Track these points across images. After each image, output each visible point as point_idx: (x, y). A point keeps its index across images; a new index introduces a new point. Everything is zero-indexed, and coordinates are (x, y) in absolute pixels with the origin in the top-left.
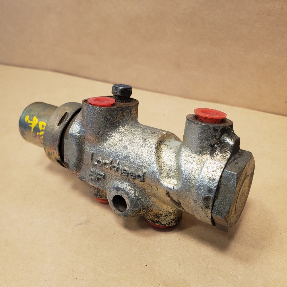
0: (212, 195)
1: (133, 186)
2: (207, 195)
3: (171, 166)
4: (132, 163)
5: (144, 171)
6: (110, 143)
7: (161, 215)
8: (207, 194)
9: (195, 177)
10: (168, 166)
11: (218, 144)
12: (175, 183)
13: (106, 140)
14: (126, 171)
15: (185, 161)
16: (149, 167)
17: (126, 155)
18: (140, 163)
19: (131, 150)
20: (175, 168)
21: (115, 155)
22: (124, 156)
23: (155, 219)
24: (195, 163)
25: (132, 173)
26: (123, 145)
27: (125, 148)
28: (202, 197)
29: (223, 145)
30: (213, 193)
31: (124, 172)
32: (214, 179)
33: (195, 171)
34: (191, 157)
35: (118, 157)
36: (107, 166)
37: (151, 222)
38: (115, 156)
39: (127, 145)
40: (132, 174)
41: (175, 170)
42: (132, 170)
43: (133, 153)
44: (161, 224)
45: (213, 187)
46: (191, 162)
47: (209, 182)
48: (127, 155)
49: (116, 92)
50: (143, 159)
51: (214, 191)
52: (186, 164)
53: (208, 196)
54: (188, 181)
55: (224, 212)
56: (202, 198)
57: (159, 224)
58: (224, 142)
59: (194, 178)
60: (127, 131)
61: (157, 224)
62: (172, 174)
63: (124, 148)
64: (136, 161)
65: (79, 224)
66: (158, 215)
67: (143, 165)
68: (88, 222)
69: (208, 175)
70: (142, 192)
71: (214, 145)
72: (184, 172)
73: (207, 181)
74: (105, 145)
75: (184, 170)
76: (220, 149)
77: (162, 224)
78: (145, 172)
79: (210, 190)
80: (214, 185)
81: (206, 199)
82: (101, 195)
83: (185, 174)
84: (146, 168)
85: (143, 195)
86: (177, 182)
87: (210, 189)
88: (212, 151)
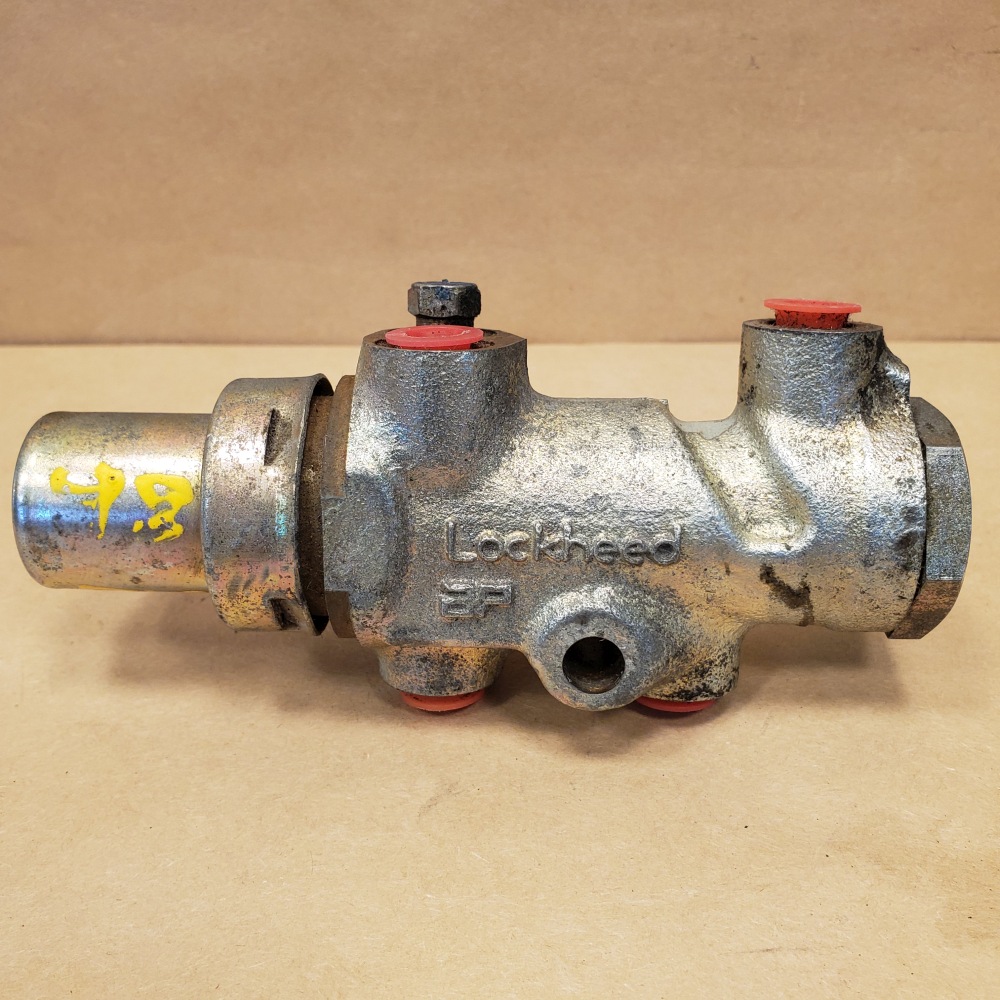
0: (919, 525)
1: (632, 592)
2: (906, 531)
3: (749, 487)
4: (624, 513)
5: (676, 525)
6: (516, 471)
7: (711, 662)
8: (905, 528)
9: (853, 493)
10: (739, 490)
11: (873, 386)
12: (780, 533)
13: (497, 465)
14: (612, 546)
15: (803, 457)
16: (692, 508)
17: (590, 495)
18: (655, 504)
19: (604, 475)
20: (765, 491)
21: (550, 506)
22: (585, 498)
23: (691, 684)
24: (834, 455)
25: (635, 546)
26: (566, 464)
27: (578, 472)
28: (892, 541)
29: (884, 386)
30: (921, 519)
31: (602, 550)
32: (911, 481)
33: (845, 476)
34: (814, 442)
35: (564, 509)
36: (523, 553)
37: (676, 699)
38: (551, 510)
39: (580, 461)
40: (633, 550)
41: (770, 496)
42: (630, 537)
43: (615, 479)
44: (712, 693)
45: (917, 503)
46: (821, 454)
47: (900, 492)
48: (596, 495)
49: (439, 304)
50: (661, 489)
51: (923, 513)
52: (808, 464)
53: (910, 532)
54: (836, 511)
55: (958, 562)
56: (890, 544)
57: (707, 696)
58: (885, 377)
59: (852, 496)
60: (551, 420)
61: (699, 699)
62: (760, 510)
63: (576, 475)
64: (635, 504)
65: (429, 806)
66: (703, 666)
67: (669, 507)
68: (451, 785)
69: (890, 475)
70: (662, 603)
71: (866, 389)
72: (813, 488)
73: (895, 490)
74: (498, 481)
75: (812, 483)
76: (881, 399)
77: (715, 691)
78: (682, 529)
79: (910, 514)
80: (916, 498)
81: (905, 542)
82: (458, 682)
83: (820, 493)
84: (682, 515)
85: (666, 610)
86: (787, 529)
87: (909, 511)
88: (864, 406)
